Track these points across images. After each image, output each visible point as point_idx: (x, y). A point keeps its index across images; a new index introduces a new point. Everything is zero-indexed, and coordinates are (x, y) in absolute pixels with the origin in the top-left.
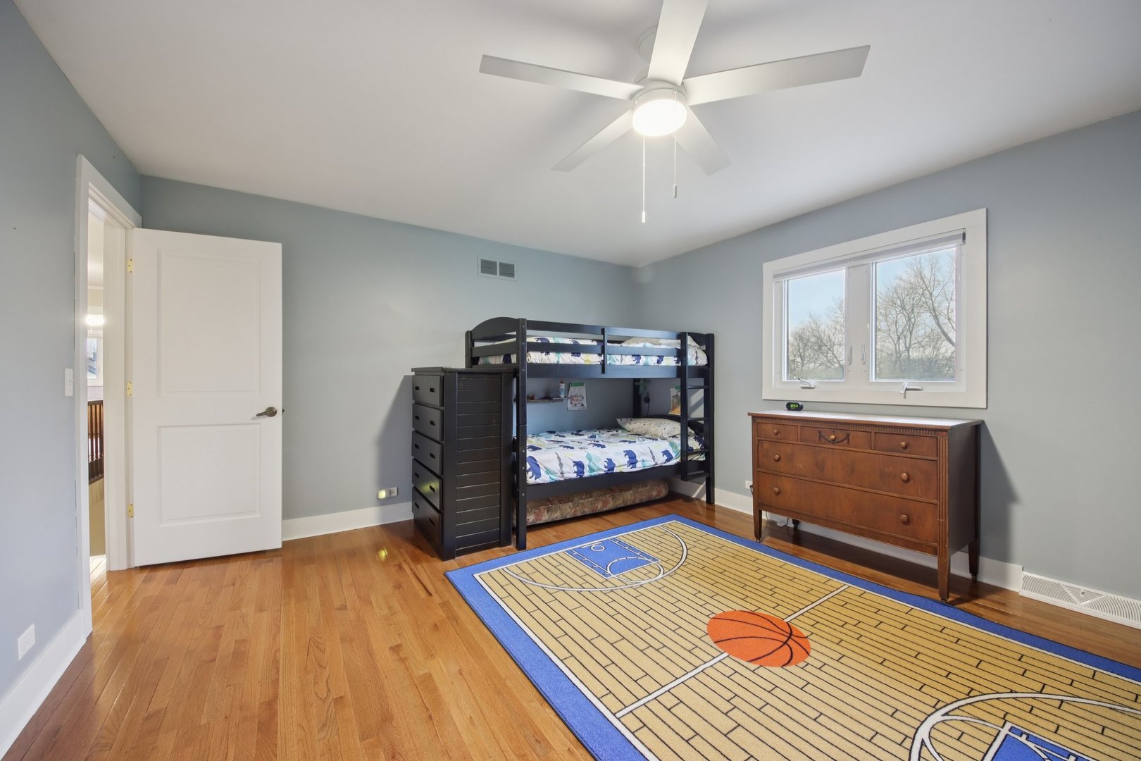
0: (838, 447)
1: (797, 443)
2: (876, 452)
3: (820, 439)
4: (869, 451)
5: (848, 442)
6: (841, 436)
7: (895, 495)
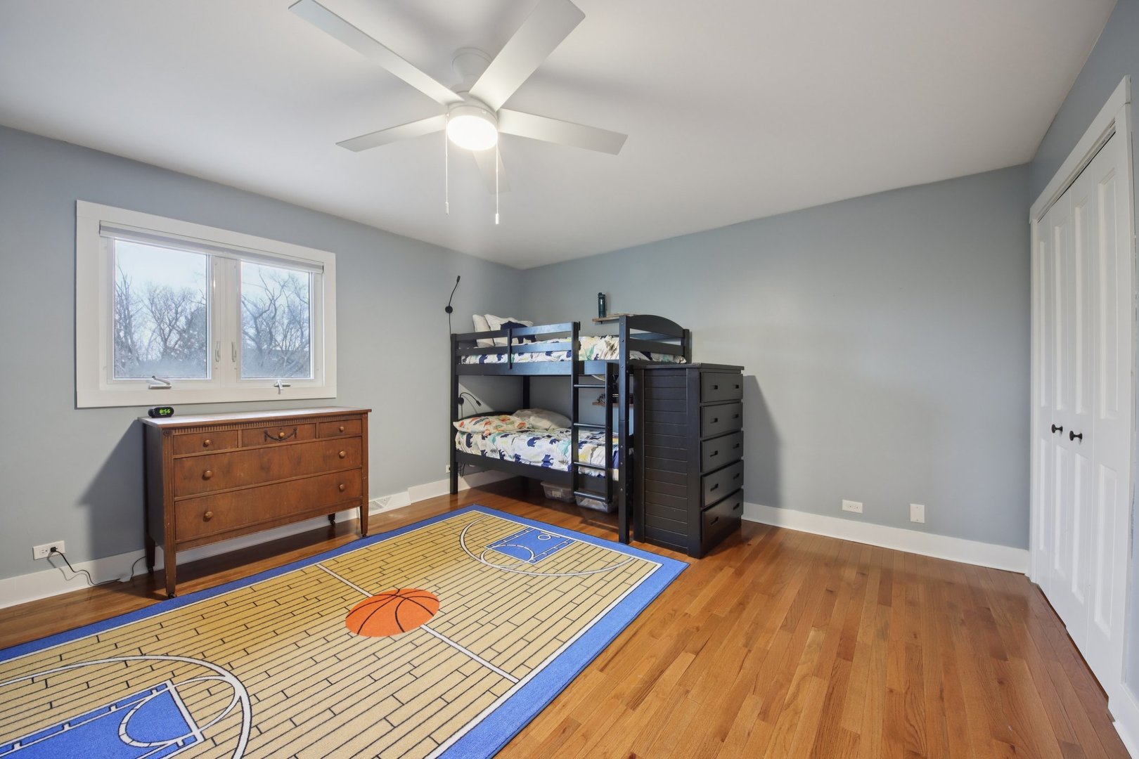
0: (285, 444)
1: (237, 449)
2: (320, 439)
3: (266, 440)
4: (315, 440)
5: (295, 437)
6: (290, 431)
7: (334, 471)
